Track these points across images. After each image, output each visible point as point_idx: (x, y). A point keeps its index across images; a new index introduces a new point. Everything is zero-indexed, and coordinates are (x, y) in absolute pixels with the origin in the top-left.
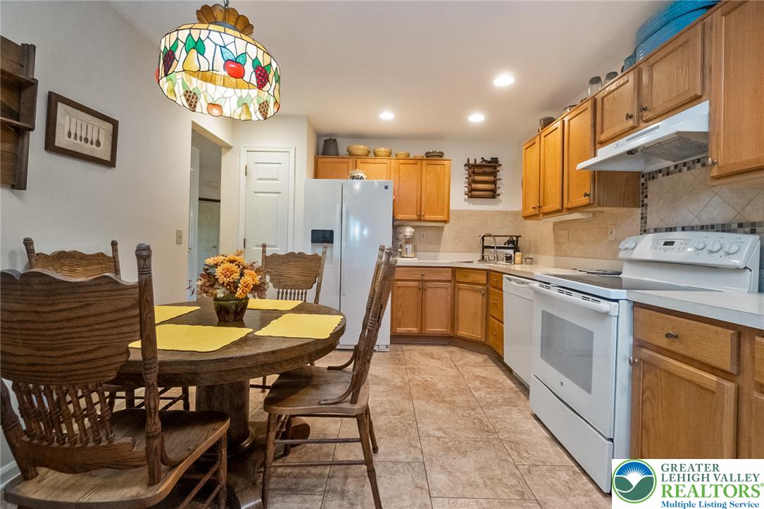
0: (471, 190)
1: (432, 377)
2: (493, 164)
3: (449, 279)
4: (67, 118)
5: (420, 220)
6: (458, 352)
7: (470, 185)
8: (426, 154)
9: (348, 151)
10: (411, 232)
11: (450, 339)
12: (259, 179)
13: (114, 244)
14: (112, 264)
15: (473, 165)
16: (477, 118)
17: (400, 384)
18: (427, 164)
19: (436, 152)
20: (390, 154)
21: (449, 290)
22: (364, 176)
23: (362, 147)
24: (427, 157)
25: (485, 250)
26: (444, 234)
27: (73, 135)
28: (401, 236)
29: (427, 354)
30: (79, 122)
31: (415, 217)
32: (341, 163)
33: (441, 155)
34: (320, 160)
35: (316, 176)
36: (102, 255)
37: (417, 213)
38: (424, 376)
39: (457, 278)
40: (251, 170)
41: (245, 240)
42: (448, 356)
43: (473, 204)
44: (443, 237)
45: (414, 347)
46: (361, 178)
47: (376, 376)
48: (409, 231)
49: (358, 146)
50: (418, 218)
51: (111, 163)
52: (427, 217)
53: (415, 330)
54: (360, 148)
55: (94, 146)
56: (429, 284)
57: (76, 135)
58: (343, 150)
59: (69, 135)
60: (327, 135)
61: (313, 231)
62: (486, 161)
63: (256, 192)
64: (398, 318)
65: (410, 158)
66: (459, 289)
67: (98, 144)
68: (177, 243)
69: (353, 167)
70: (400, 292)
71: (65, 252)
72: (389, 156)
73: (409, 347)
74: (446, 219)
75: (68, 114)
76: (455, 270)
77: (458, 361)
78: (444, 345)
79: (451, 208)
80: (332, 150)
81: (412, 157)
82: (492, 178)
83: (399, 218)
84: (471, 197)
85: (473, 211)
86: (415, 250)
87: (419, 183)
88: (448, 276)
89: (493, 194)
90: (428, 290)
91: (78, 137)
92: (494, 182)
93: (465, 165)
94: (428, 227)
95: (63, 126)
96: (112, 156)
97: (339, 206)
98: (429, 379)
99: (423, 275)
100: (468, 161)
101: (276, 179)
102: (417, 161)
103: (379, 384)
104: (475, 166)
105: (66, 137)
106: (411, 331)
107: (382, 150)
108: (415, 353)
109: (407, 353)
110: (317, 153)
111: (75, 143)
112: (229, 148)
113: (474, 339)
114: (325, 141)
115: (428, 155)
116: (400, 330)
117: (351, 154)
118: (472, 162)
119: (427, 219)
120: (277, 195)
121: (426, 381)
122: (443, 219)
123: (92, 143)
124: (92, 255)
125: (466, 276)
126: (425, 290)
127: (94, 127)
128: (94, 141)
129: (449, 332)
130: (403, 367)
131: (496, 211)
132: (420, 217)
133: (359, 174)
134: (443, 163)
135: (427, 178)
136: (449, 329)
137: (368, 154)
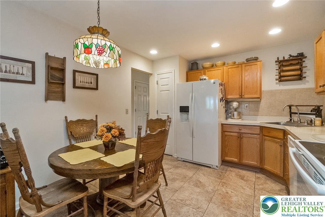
0: (281, 77)
1: (233, 191)
2: (300, 57)
3: (259, 133)
4: (80, 77)
5: (242, 98)
6: (264, 179)
7: (280, 73)
8: (246, 60)
9: (202, 66)
10: (236, 105)
11: (260, 170)
12: (162, 85)
13: (96, 116)
14: (95, 123)
15: (281, 61)
16: (275, 31)
17: (210, 190)
18: (245, 66)
19: (253, 58)
20: (224, 64)
21: (259, 140)
22: (207, 78)
23: (208, 63)
24: (247, 62)
25: (292, 115)
26: (261, 105)
27: (82, 82)
28: (231, 107)
29: (240, 176)
30: (84, 77)
31: (238, 96)
32: (198, 73)
33: (256, 59)
34: (188, 73)
35: (187, 81)
36: (92, 120)
37: (239, 94)
38: (228, 189)
39: (263, 133)
40: (159, 82)
41: (157, 111)
42: (254, 180)
43: (282, 85)
44: (260, 107)
45: (235, 169)
46: (205, 79)
47: (201, 182)
48: (235, 104)
49: (206, 63)
50: (240, 97)
51: (97, 89)
52: (246, 96)
53: (236, 160)
54: (207, 64)
55: (90, 84)
56: (244, 135)
57: (83, 81)
58: (200, 67)
59: (81, 82)
60: (193, 61)
61: (180, 107)
62: (293, 56)
63: (161, 91)
64: (226, 152)
65: (236, 64)
66: (265, 140)
67: (91, 83)
68: (126, 114)
69: (203, 74)
70: (226, 138)
71: (80, 119)
72: (224, 65)
73: (232, 169)
74: (259, 97)
75: (80, 75)
76: (262, 128)
77: (259, 185)
78: (256, 172)
79: (263, 89)
80: (195, 67)
81: (237, 63)
82: (298, 67)
83: (229, 98)
84: (280, 81)
85: (282, 90)
87: (241, 77)
88: (258, 131)
89: (300, 77)
90: (244, 138)
91: (84, 82)
92: (301, 70)
93: (276, 62)
94: (250, 101)
95: (78, 80)
96: (97, 87)
97: (191, 95)
98: (230, 192)
99: (240, 130)
100: (278, 59)
101: (168, 85)
102: (241, 64)
103: (199, 187)
104: (284, 61)
105: (80, 83)
106: (233, 160)
108: (233, 174)
109: (228, 173)
111: (83, 84)
112: (151, 74)
113: (275, 173)
114: (192, 64)
115: (248, 60)
116: (227, 158)
117: (204, 68)
118: (281, 59)
119: (245, 97)
120: (168, 91)
121: (227, 193)
122: (257, 97)
123: (89, 83)
124: (89, 120)
125: (269, 132)
126: (242, 138)
127: (90, 78)
128: (90, 82)
129: (259, 165)
130: (219, 181)
131: (304, 89)
132: (241, 96)
133: (204, 78)
134: (256, 63)
135: (246, 75)
136: (259, 163)
137: (212, 66)
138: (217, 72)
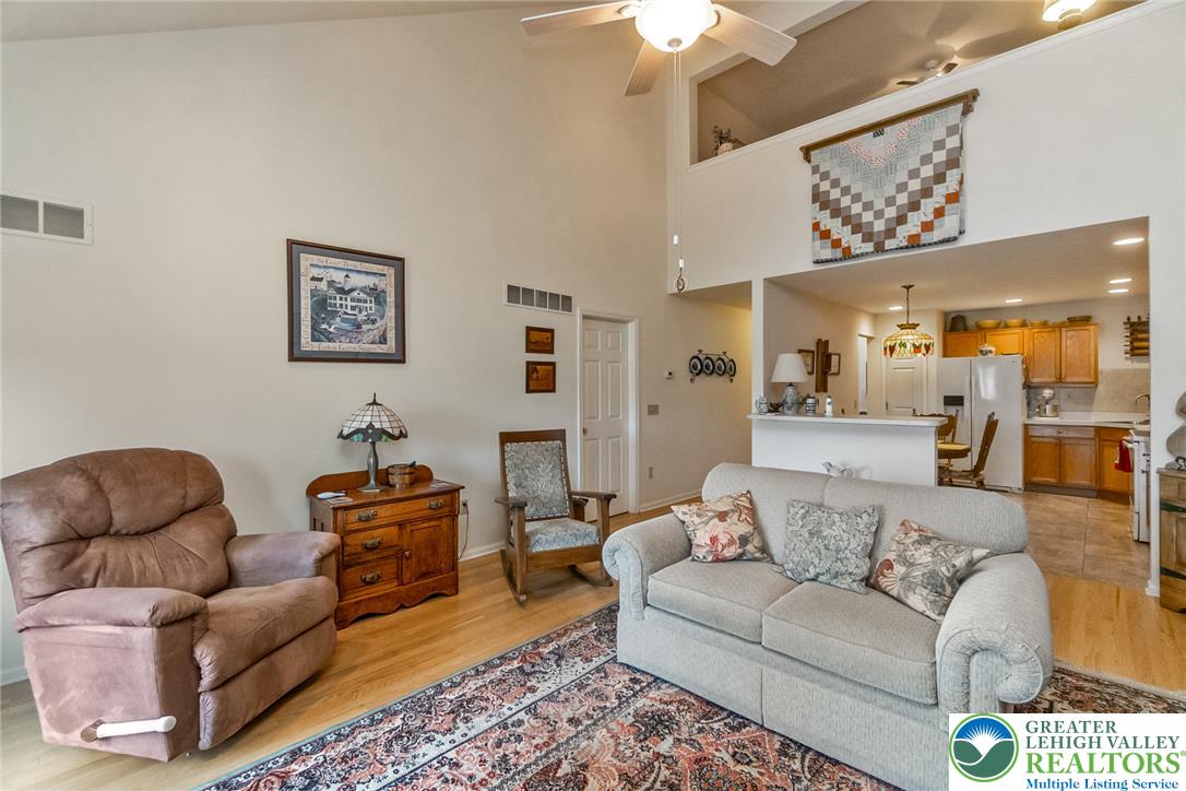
0: (1133, 349)
3: (1093, 437)
7: (1132, 343)
8: (1069, 319)
10: (1050, 394)
15: (1135, 323)
18: (1066, 330)
19: (1081, 317)
20: (1024, 324)
21: (1093, 448)
22: (993, 349)
23: (991, 321)
24: (1071, 325)
26: (1097, 394)
28: (1040, 397)
31: (1054, 379)
32: (970, 338)
33: (1087, 319)
34: (948, 337)
35: (945, 355)
37: (1056, 376)
39: (1100, 437)
43: (1137, 362)
46: (990, 352)
48: (1047, 393)
49: (988, 321)
50: (1058, 381)
52: (1068, 380)
53: (1052, 480)
56: (1068, 442)
58: (971, 326)
60: (953, 313)
61: (945, 396)
64: (1033, 470)
65: (1048, 326)
66: (1104, 446)
69: (982, 340)
70: (1034, 446)
72: (1024, 326)
74: (1094, 380)
76: (1099, 430)
79: (1100, 366)
80: (960, 325)
81: (1051, 324)
83: (1034, 381)
84: (1133, 355)
85: (1135, 369)
86: (1056, 409)
87: (1058, 348)
88: (1092, 434)
90: (1068, 447)
93: (1124, 324)
97: (968, 378)
99: (1060, 433)
100: (1129, 319)
102: (1060, 326)
104: (1138, 323)
106: (1047, 480)
107: (1014, 322)
110: (945, 330)
112: (872, 338)
114: (953, 319)
116: (1036, 479)
117: (980, 328)
118: (1134, 320)
120: (911, 370)
122: (1090, 381)
125: (1111, 435)
126: (1063, 447)
129: (1094, 485)
132: (1060, 380)
133: (989, 349)
134: (1088, 327)
135: (1068, 343)
136: (1094, 481)
137: (997, 327)
138: (1011, 339)
